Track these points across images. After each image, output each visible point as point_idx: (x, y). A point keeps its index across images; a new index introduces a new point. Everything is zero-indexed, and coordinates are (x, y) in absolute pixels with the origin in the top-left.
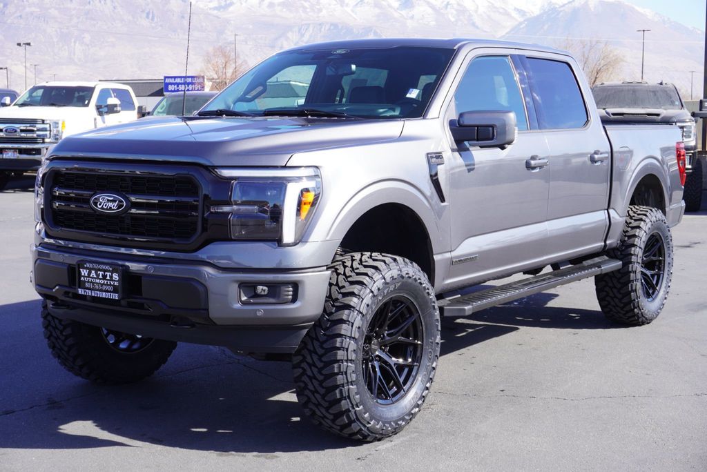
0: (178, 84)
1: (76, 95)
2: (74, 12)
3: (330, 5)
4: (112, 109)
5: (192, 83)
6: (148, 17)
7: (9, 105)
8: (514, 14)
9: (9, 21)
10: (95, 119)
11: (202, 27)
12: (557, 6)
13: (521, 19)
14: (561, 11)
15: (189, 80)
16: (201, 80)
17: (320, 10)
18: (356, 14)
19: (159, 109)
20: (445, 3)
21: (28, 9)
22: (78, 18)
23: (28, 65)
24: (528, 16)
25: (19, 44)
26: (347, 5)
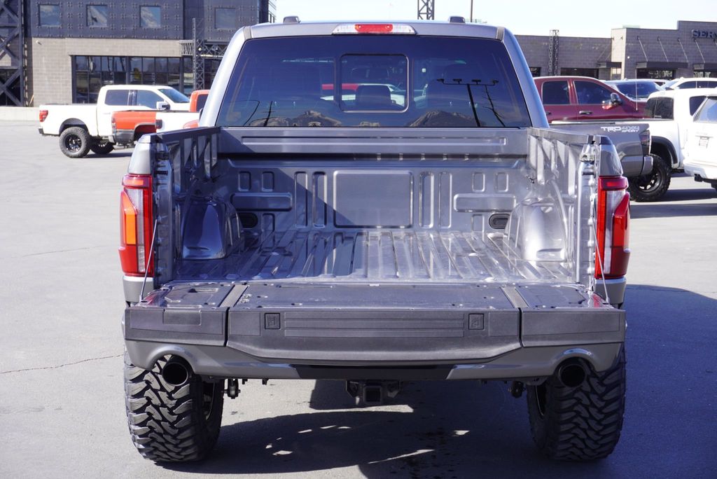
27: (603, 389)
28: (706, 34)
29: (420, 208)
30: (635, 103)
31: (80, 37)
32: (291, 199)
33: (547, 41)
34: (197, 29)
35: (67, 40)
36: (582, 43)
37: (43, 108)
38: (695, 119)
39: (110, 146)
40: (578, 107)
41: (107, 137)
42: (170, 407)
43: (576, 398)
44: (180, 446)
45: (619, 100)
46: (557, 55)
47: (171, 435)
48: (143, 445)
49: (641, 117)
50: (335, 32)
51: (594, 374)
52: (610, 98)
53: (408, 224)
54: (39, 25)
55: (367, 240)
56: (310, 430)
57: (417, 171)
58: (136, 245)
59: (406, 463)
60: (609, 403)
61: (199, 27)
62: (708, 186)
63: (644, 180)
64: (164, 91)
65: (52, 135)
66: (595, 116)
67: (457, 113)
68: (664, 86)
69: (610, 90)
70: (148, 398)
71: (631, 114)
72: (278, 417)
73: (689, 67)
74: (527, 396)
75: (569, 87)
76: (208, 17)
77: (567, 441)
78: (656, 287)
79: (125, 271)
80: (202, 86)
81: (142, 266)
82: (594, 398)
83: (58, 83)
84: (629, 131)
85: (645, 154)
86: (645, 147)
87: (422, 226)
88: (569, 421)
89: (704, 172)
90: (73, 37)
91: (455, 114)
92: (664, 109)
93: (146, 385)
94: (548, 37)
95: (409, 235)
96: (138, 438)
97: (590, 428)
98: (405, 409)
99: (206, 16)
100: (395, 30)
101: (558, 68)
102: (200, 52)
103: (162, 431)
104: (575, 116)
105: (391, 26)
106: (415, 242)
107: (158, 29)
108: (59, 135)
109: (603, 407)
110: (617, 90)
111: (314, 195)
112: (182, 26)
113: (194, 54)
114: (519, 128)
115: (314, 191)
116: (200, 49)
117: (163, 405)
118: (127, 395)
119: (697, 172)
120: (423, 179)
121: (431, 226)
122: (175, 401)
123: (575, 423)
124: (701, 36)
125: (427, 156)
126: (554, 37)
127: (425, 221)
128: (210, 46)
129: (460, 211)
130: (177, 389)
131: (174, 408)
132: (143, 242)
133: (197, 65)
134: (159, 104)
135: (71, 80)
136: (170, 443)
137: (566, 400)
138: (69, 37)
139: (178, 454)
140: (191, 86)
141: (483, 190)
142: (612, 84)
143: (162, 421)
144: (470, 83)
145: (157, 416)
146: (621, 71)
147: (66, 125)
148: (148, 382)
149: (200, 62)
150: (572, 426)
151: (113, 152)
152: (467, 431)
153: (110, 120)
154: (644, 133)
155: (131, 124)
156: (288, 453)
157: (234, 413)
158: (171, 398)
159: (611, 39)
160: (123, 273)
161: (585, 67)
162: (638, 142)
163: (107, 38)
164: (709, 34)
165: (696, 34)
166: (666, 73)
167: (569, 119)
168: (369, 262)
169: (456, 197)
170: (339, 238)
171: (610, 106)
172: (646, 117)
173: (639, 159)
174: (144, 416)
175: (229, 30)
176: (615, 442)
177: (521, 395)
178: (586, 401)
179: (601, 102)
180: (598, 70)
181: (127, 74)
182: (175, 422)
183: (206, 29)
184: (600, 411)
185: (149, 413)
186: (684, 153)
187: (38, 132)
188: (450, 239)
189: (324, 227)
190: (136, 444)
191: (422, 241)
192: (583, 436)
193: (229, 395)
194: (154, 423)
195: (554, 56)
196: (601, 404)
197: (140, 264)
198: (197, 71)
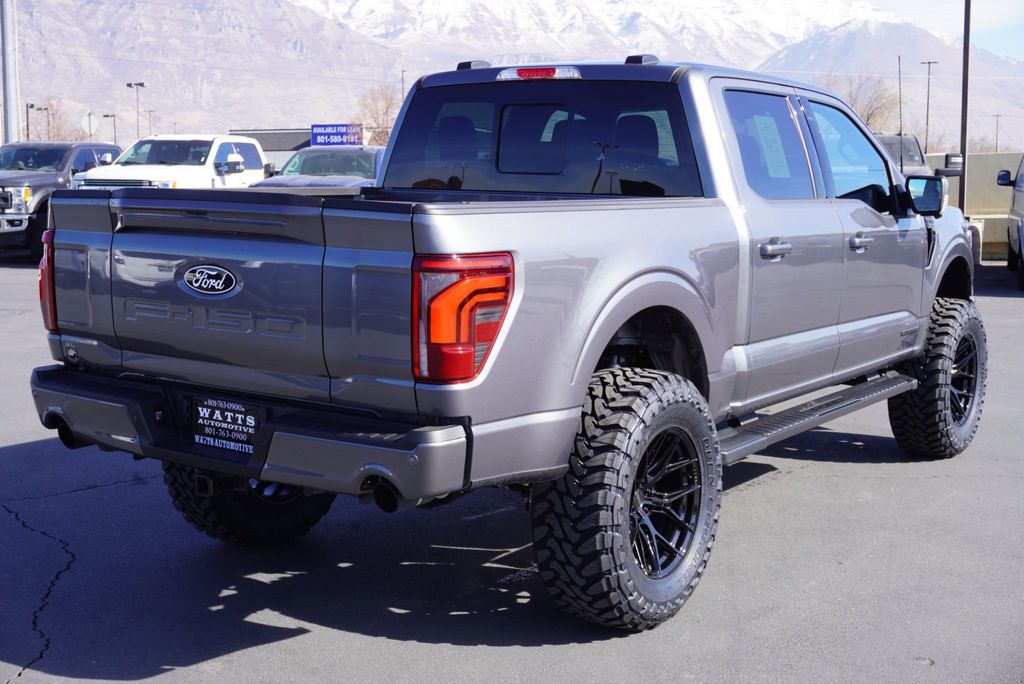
0: (329, 135)
1: (192, 150)
2: (200, 42)
3: (530, 30)
4: (233, 168)
5: (346, 134)
6: (295, 48)
7: (110, 164)
8: (770, 41)
9: (118, 55)
10: (213, 180)
11: (364, 59)
12: (827, 30)
13: (779, 47)
14: (832, 36)
15: (344, 130)
16: (358, 130)
17: (517, 37)
18: (563, 42)
19: (289, 168)
20: (680, 27)
21: (141, 39)
22: (206, 49)
23: (141, 110)
24: (789, 43)
25: (129, 85)
26: (552, 30)
50: (498, 78)
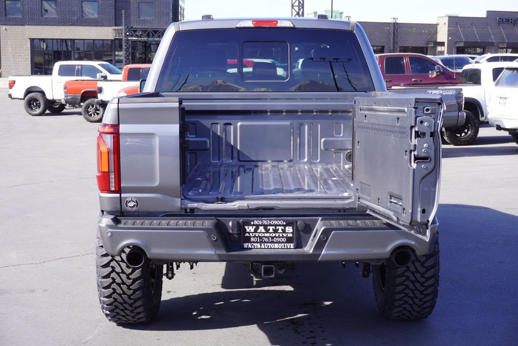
27: (424, 270)
28: (508, 20)
29: (298, 148)
30: (453, 73)
31: (37, 25)
32: (208, 142)
33: (389, 26)
34: (125, 18)
35: (27, 27)
36: (415, 27)
37: (11, 78)
38: (497, 84)
39: (62, 107)
40: (411, 76)
41: (60, 100)
42: (128, 284)
43: (405, 276)
44: (134, 312)
45: (442, 70)
46: (397, 36)
47: (128, 304)
48: (109, 311)
49: (458, 83)
50: (238, 26)
51: (417, 259)
52: (435, 70)
53: (289, 159)
54: (6, 15)
55: (262, 170)
56: (223, 303)
57: (296, 122)
58: (109, 172)
59: (289, 323)
60: (428, 279)
61: (127, 17)
62: (506, 134)
63: (460, 129)
64: (103, 66)
65: (18, 99)
66: (423, 83)
67: (322, 82)
68: (475, 60)
69: (435, 63)
70: (113, 279)
71: (450, 81)
72: (200, 294)
73: (495, 45)
74: (373, 277)
75: (405, 61)
76: (133, 9)
77: (400, 306)
78: (466, 206)
79: (100, 190)
80: (129, 62)
81: (112, 186)
82: (418, 276)
83: (20, 59)
84: (448, 93)
85: (460, 110)
86: (459, 105)
87: (300, 159)
88: (401, 292)
89: (503, 123)
90: (31, 25)
91: (321, 82)
92: (474, 77)
93: (111, 269)
94: (389, 23)
95: (291, 167)
96: (106, 306)
97: (416, 297)
98: (289, 288)
99: (132, 8)
100: (280, 24)
101: (398, 47)
102: (128, 35)
103: (123, 302)
104: (409, 83)
105: (277, 22)
106: (294, 171)
107: (96, 19)
108: (24, 99)
109: (424, 282)
110: (441, 63)
111: (224, 140)
112: (114, 16)
113: (123, 37)
114: (366, 92)
115: (224, 137)
116: (128, 34)
117: (124, 283)
118: (99, 276)
119: (498, 124)
120: (300, 129)
121: (306, 160)
122: (131, 281)
123: (405, 293)
124: (504, 22)
125: (302, 112)
126: (394, 23)
127: (301, 158)
128: (135, 31)
129: (326, 149)
130: (133, 272)
131: (131, 285)
132: (113, 170)
133: (126, 46)
134: (98, 75)
135: (30, 57)
136: (128, 310)
137: (399, 277)
138: (29, 25)
139: (133, 317)
140: (121, 61)
141: (342, 135)
142: (437, 59)
143: (123, 294)
144: (332, 60)
145: (119, 291)
146: (444, 49)
147: (29, 91)
148: (113, 267)
149: (127, 43)
150: (403, 295)
151: (65, 111)
152: (331, 302)
153: (62, 87)
154: (459, 95)
155: (79, 90)
156: (208, 317)
157: (169, 292)
158: (128, 278)
159: (437, 24)
160: (100, 191)
161: (417, 45)
162: (454, 102)
163: (57, 25)
164: (510, 21)
165: (500, 20)
166: (479, 50)
167: (405, 85)
168: (264, 184)
169: (323, 140)
170: (242, 169)
171: (435, 75)
172: (461, 83)
173: (455, 114)
174: (110, 291)
175: (149, 19)
176: (433, 306)
177: (368, 276)
178: (412, 278)
179: (428, 72)
180: (427, 48)
181: (72, 53)
182: (132, 295)
183: (132, 19)
184: (422, 285)
185: (113, 289)
186: (489, 109)
187: (8, 96)
188: (319, 170)
189: (231, 161)
190: (104, 311)
191: (299, 170)
192: (411, 302)
193: (167, 277)
194: (117, 295)
195: (394, 38)
196: (422, 289)
197: (111, 185)
198: (126, 50)
